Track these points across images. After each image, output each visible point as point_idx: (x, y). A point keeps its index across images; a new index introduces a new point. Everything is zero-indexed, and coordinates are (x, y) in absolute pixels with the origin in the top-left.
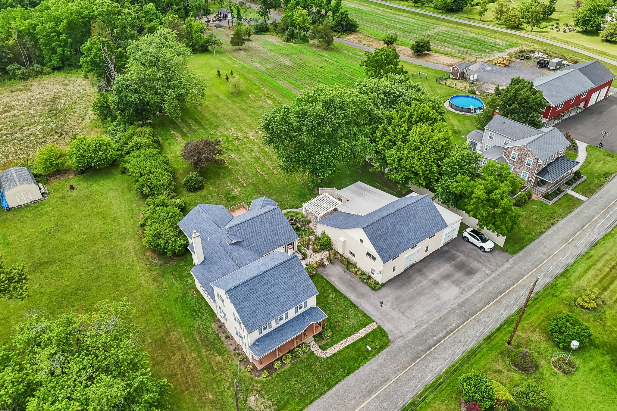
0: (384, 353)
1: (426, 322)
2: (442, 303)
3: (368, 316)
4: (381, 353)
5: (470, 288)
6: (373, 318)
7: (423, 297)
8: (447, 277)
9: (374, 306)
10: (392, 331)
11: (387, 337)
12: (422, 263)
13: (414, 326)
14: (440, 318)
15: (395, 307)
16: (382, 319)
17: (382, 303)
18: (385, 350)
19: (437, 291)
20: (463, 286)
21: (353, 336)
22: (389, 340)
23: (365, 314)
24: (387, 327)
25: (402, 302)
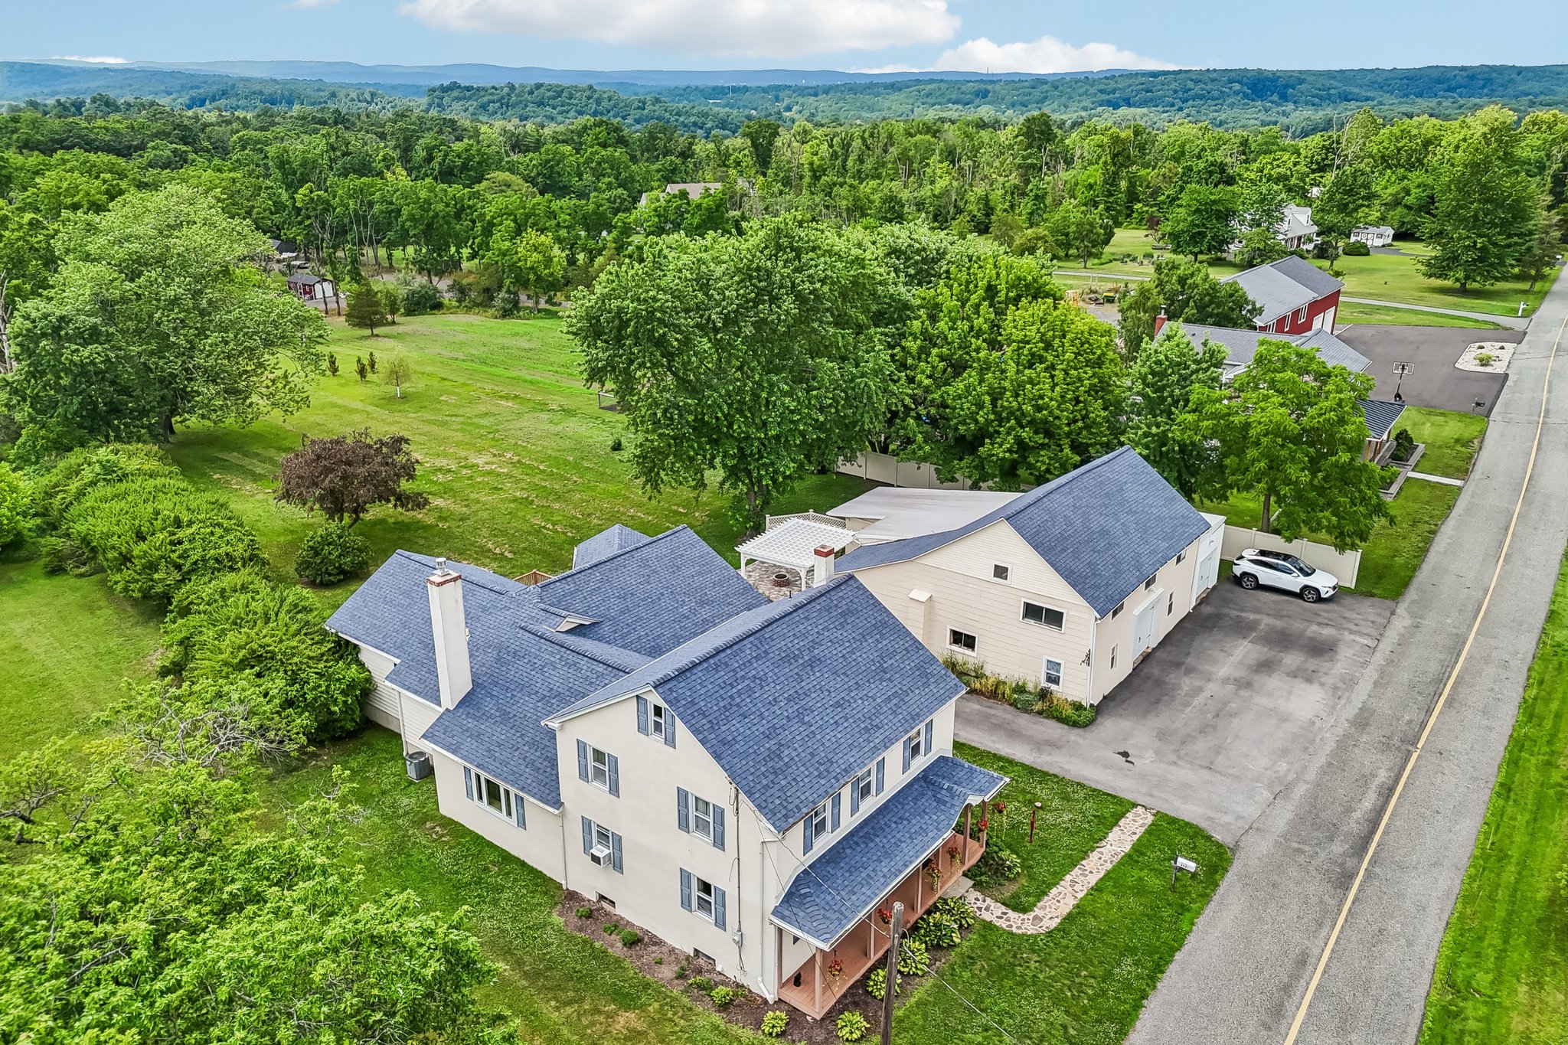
0: (1229, 882)
1: (1298, 779)
2: (1301, 727)
3: (1109, 795)
4: (1224, 886)
5: (1350, 682)
6: (1129, 796)
7: (1236, 723)
8: (1265, 666)
9: (1108, 766)
10: (1210, 819)
11: (1209, 838)
12: (1169, 648)
13: (1267, 795)
14: (1330, 764)
15: (1172, 757)
16: (1157, 793)
17: (1125, 754)
18: (1229, 875)
19: (1261, 700)
20: (1328, 680)
21: (1095, 855)
22: (1219, 845)
23: (1095, 790)
24: (1188, 811)
25: (1183, 743)
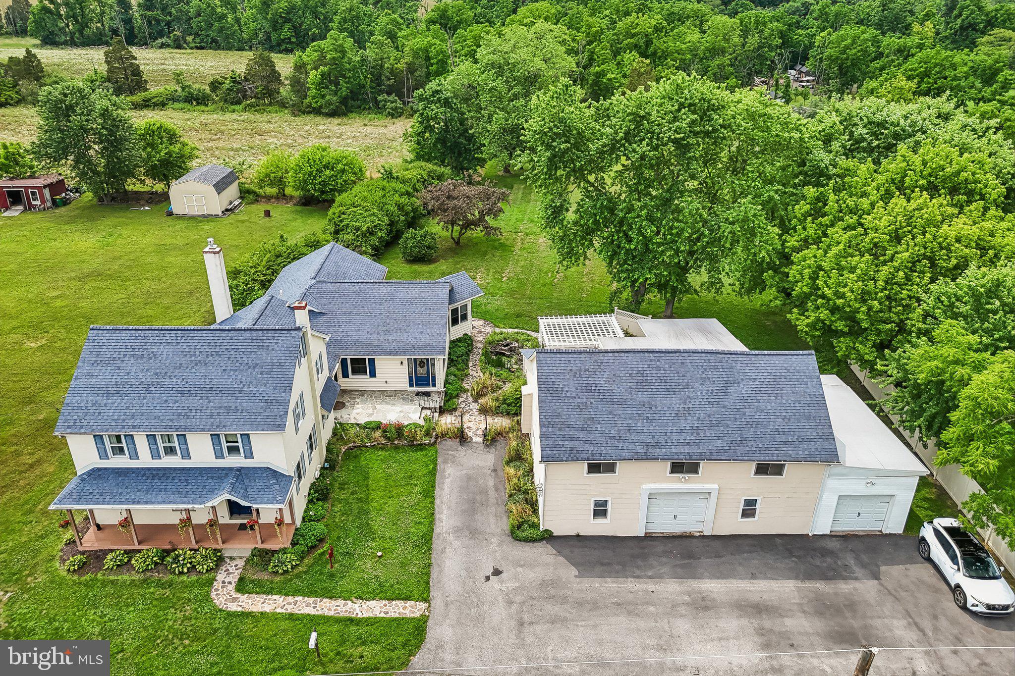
2: (661, 663)
3: (428, 583)
6: (434, 593)
8: (757, 610)
9: (470, 570)
10: (440, 646)
11: (411, 654)
12: (717, 544)
15: (518, 599)
16: (452, 608)
17: (497, 572)
19: (682, 625)
20: (786, 660)
21: (341, 602)
22: (405, 663)
24: (439, 631)
25: (550, 598)
